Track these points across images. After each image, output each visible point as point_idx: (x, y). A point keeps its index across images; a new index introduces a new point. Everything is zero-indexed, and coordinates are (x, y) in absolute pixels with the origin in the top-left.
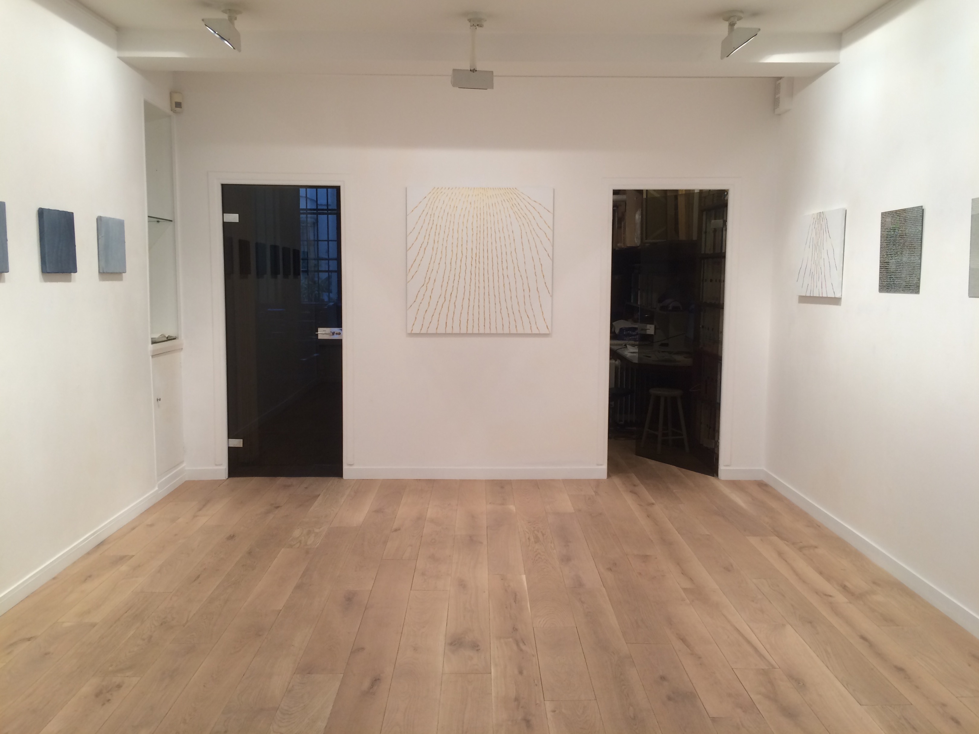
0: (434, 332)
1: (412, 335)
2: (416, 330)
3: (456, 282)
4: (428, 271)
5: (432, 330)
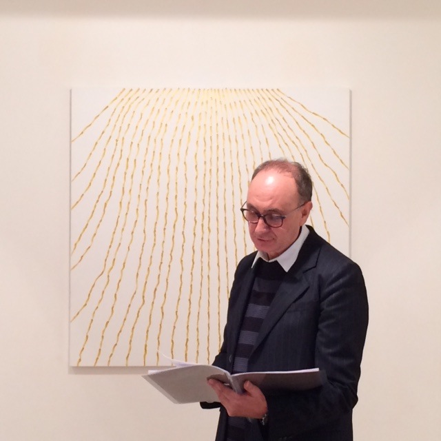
0: (122, 363)
1: (79, 370)
2: (88, 361)
3: (165, 268)
4: (110, 247)
5: (118, 361)
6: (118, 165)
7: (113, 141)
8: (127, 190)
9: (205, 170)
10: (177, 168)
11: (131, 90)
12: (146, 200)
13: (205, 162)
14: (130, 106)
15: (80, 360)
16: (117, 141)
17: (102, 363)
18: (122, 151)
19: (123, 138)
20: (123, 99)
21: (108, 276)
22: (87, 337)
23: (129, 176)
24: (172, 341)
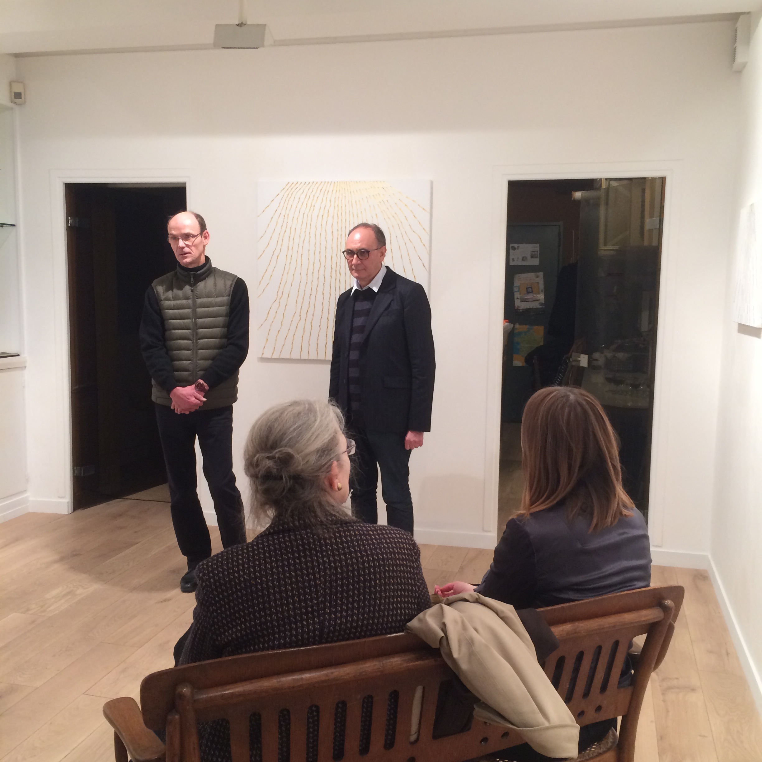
0: (288, 357)
1: (263, 360)
5: (285, 355)
6: (285, 231)
7: (282, 216)
8: (290, 248)
9: (338, 235)
10: (321, 234)
11: (293, 183)
12: (302, 254)
13: (338, 230)
14: (292, 194)
15: (263, 354)
16: (284, 216)
17: (276, 356)
18: (287, 222)
19: (288, 215)
20: (288, 189)
21: (279, 302)
22: (267, 339)
23: (291, 239)
24: (317, 344)
